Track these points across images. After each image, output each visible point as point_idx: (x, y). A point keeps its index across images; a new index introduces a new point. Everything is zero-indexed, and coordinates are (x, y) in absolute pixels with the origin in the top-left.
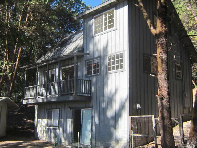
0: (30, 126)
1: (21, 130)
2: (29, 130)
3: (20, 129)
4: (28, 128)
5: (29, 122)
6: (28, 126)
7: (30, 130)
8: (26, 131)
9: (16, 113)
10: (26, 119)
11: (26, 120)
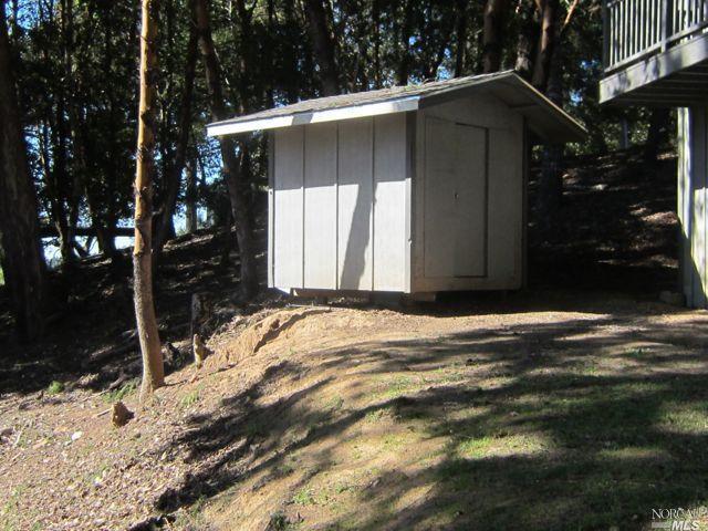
0: (660, 243)
1: (611, 262)
2: (656, 263)
3: (608, 255)
4: (653, 251)
5: (658, 224)
6: (651, 240)
7: (659, 258)
8: (640, 264)
9: (600, 187)
10: (641, 210)
11: (645, 214)
